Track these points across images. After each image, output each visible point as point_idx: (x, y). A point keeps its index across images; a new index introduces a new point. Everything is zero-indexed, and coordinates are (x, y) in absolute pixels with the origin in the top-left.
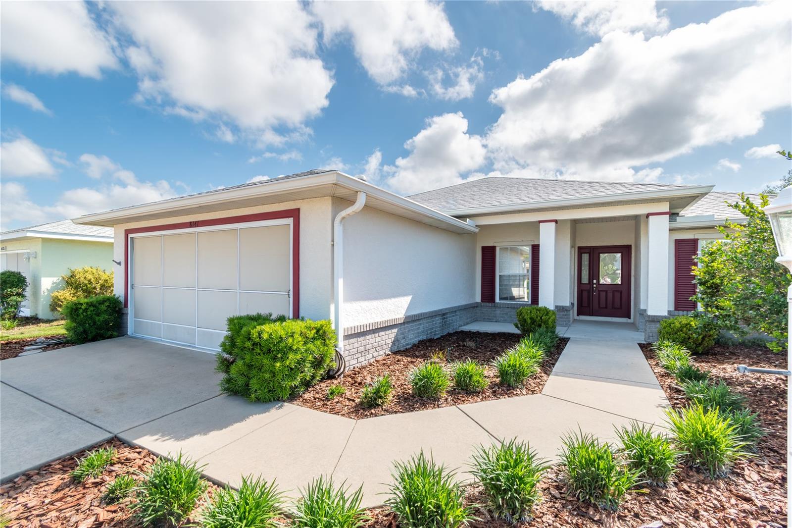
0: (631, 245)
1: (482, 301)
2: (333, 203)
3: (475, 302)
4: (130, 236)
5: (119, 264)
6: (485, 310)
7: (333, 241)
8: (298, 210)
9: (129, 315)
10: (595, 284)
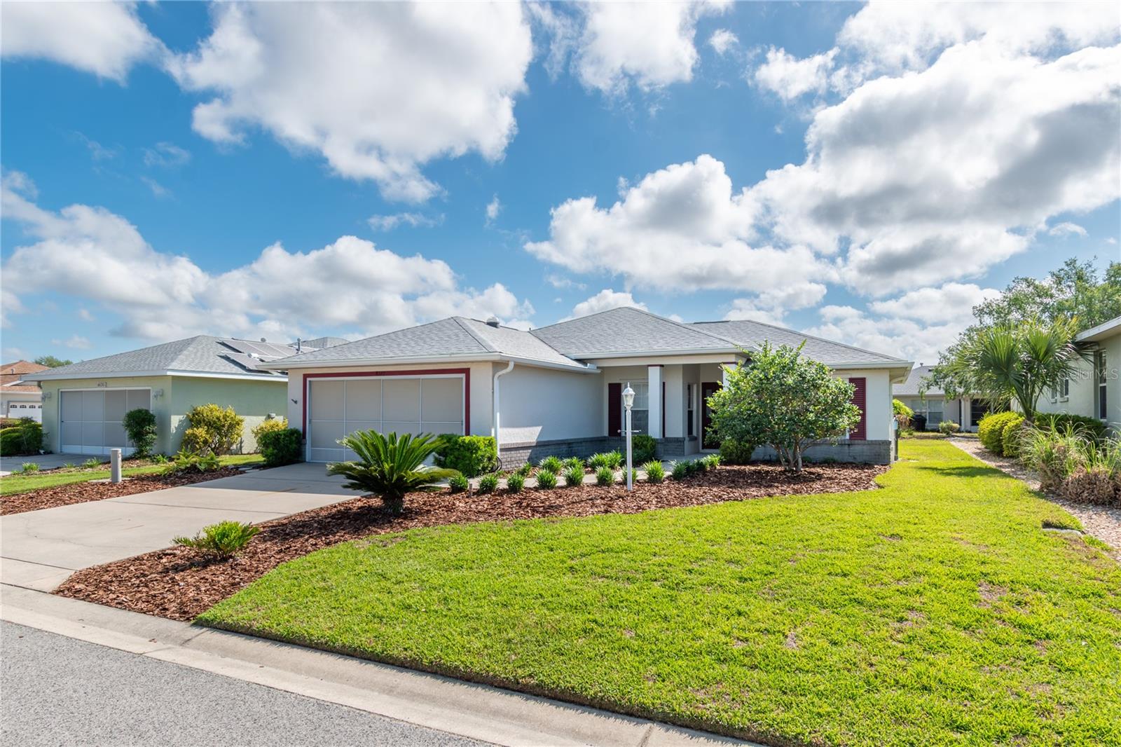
1: (610, 435)
2: (493, 367)
3: (602, 435)
4: (308, 379)
5: (296, 402)
7: (493, 389)
8: (469, 369)
9: (307, 445)
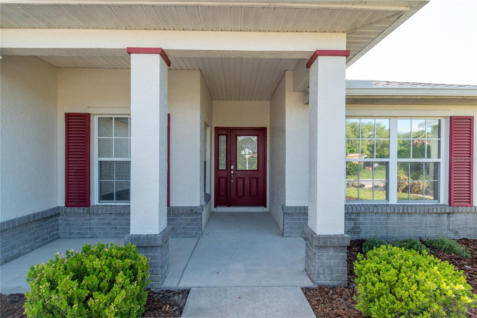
0: (266, 128)
1: (67, 205)
3: (54, 207)
6: (73, 219)
10: (233, 170)
